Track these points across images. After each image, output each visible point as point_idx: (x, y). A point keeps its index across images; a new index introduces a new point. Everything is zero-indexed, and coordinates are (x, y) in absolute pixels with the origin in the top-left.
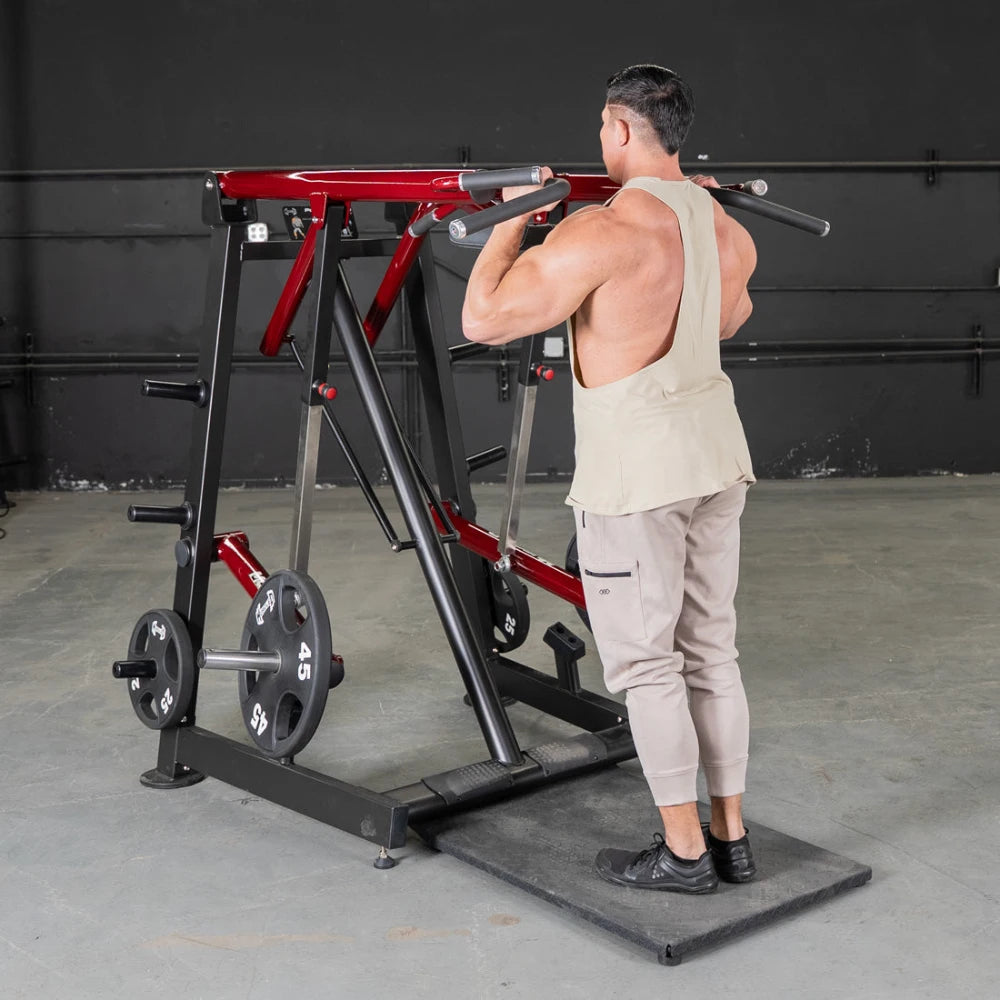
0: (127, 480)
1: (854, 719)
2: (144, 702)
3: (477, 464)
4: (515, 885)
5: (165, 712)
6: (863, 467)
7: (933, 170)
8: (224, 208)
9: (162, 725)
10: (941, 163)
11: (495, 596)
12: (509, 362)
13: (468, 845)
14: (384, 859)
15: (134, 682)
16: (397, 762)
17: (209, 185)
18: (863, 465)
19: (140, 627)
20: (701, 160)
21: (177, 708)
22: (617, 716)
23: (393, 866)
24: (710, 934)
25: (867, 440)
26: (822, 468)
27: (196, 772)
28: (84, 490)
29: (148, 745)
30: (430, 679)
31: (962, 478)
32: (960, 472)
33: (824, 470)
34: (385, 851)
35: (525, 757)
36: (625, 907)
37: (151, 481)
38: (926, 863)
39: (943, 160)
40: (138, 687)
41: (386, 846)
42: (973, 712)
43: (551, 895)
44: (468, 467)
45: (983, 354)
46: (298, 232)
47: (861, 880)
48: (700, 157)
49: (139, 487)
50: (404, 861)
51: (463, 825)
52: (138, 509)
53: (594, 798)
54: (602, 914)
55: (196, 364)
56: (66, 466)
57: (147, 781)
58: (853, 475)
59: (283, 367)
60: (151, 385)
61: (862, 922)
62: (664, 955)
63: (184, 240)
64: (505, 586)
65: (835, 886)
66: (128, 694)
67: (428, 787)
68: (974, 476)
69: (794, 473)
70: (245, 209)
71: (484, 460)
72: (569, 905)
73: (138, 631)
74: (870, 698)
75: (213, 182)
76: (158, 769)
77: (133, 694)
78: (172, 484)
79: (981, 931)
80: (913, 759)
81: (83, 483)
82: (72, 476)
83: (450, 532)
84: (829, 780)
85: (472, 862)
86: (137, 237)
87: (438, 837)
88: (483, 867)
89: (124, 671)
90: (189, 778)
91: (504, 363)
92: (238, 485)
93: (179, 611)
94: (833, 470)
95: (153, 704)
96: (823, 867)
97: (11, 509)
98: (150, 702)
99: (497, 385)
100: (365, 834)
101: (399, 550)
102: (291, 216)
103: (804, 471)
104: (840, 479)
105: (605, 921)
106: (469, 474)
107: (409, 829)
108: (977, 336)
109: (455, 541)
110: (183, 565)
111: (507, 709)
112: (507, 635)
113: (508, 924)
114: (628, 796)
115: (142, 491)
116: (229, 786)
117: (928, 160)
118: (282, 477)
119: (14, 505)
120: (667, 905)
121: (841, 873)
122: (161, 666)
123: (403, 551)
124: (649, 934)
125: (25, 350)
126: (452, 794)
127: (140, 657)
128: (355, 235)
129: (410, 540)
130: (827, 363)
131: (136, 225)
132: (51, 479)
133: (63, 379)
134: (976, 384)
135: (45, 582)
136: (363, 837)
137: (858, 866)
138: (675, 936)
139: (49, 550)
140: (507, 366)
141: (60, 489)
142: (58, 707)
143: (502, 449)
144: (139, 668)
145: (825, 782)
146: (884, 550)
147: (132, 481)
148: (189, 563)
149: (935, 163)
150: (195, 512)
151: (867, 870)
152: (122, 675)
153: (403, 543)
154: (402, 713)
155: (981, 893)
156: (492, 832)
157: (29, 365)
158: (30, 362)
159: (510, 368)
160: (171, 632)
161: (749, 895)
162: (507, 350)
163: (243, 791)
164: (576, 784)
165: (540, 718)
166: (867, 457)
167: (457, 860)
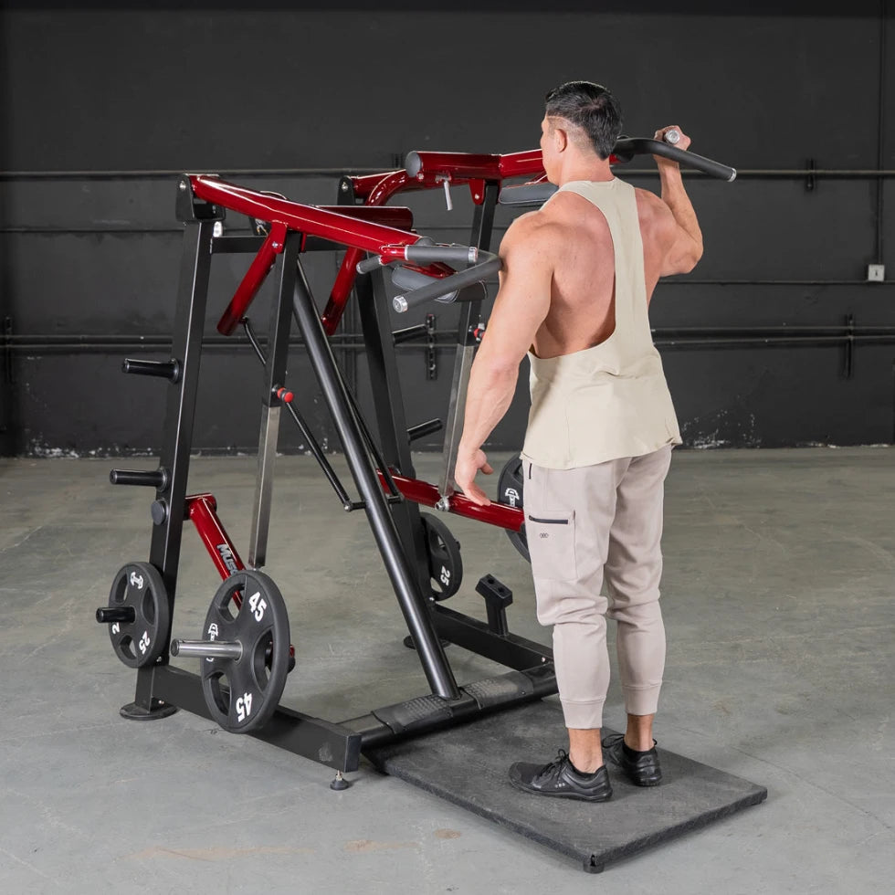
0: (96, 449)
1: (747, 659)
2: (123, 643)
3: (416, 435)
4: (456, 804)
5: (143, 652)
7: (811, 178)
8: (195, 206)
9: (141, 664)
10: (819, 171)
11: (432, 551)
12: (437, 345)
13: (416, 771)
14: (341, 782)
15: (114, 627)
17: (183, 186)
19: (119, 579)
21: (153, 649)
22: (542, 657)
23: (347, 787)
24: (628, 846)
25: (752, 416)
26: (712, 440)
27: (170, 706)
28: (58, 457)
29: (127, 682)
30: (372, 624)
31: (835, 449)
32: (834, 444)
34: (341, 775)
35: (461, 692)
36: (555, 823)
37: (117, 449)
38: (814, 784)
39: (820, 169)
40: (118, 630)
41: (341, 770)
42: (851, 654)
43: (488, 812)
44: (409, 437)
45: (854, 340)
46: (260, 229)
47: (757, 798)
49: (107, 455)
50: (357, 783)
51: (409, 751)
52: (119, 473)
53: (523, 728)
54: (533, 828)
55: (170, 346)
56: (41, 436)
57: (123, 711)
58: (739, 447)
59: (236, 348)
60: (131, 363)
61: (761, 835)
62: (589, 864)
63: (147, 234)
64: (441, 542)
65: (735, 804)
66: (109, 637)
67: (377, 718)
68: (845, 448)
69: (687, 444)
70: (214, 208)
71: (423, 431)
72: (503, 820)
73: (118, 582)
74: (761, 642)
75: (186, 183)
76: (135, 703)
77: (114, 637)
78: (136, 452)
79: (863, 842)
80: (800, 695)
81: (57, 451)
82: (46, 445)
83: (395, 494)
84: (727, 712)
85: (417, 783)
86: (106, 232)
87: (387, 763)
88: (426, 788)
89: (106, 617)
90: (164, 711)
91: (431, 346)
92: (196, 453)
93: (155, 563)
94: (722, 442)
95: (132, 646)
96: (725, 787)
98: (129, 644)
99: (425, 365)
100: (323, 760)
101: (350, 510)
103: (696, 443)
104: (726, 450)
105: (536, 834)
106: (409, 444)
107: (361, 755)
108: (849, 325)
109: (399, 502)
110: (159, 523)
111: (446, 650)
112: (442, 585)
113: (451, 838)
114: (552, 726)
115: (109, 458)
116: (199, 717)
117: (807, 169)
118: (235, 446)
120: (590, 820)
121: (741, 793)
122: (139, 612)
123: (354, 511)
124: (575, 845)
125: (4, 334)
126: (399, 724)
127: (120, 604)
129: (358, 500)
131: (103, 221)
132: (27, 447)
133: (39, 358)
134: (847, 367)
135: (27, 537)
136: (322, 762)
137: (755, 786)
138: (598, 847)
139: (28, 511)
140: (434, 348)
141: (35, 456)
142: (44, 649)
143: (439, 421)
144: (119, 613)
145: (723, 713)
146: (768, 512)
147: (100, 449)
148: (164, 522)
149: (813, 171)
150: (169, 475)
151: (763, 790)
152: (105, 620)
153: (354, 504)
154: (349, 654)
155: (863, 810)
156: (434, 758)
157: (8, 346)
158: (9, 343)
159: (437, 351)
160: (149, 582)
161: (662, 812)
162: (434, 335)
163: (212, 722)
164: (506, 716)
165: (472, 658)
166: (752, 431)
167: (404, 782)
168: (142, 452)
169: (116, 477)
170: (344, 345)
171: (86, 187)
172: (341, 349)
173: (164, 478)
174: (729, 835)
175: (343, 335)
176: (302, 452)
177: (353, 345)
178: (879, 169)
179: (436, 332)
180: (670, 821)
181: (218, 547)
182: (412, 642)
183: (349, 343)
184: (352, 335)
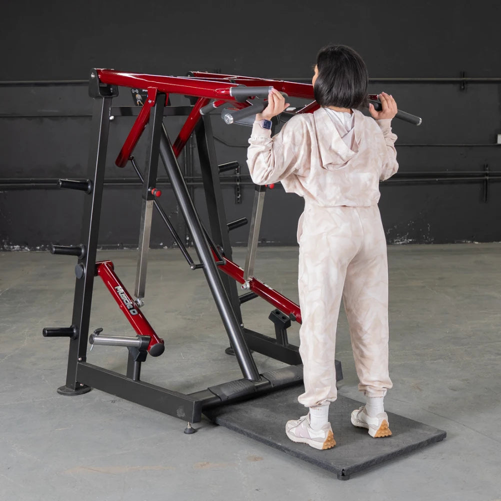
0: (40, 245)
1: (431, 360)
3: (233, 227)
4: (259, 441)
6: (426, 239)
7: (463, 83)
8: (100, 87)
10: (468, 79)
12: (241, 183)
13: (234, 422)
14: (190, 429)
16: (192, 382)
17: (93, 76)
18: (426, 238)
23: (194, 432)
24: (364, 464)
25: (429, 224)
26: (405, 239)
27: (87, 386)
28: (17, 250)
29: (61, 374)
30: (206, 342)
31: (478, 244)
32: (477, 242)
33: (406, 240)
34: (190, 425)
35: (262, 377)
38: (474, 430)
39: (469, 77)
41: (190, 422)
42: (493, 357)
43: (279, 445)
44: (228, 228)
45: (489, 179)
46: (139, 102)
47: (440, 438)
49: (46, 249)
50: (200, 430)
51: (230, 412)
52: (56, 247)
54: (307, 455)
56: (8, 238)
57: (59, 390)
58: (421, 243)
59: (123, 185)
60: (62, 181)
61: (443, 459)
62: (341, 475)
65: (427, 441)
67: (211, 391)
68: (484, 243)
69: (391, 241)
70: (111, 89)
71: (236, 225)
72: (289, 450)
74: (438, 350)
75: (95, 74)
76: (66, 386)
80: (463, 380)
81: (17, 247)
82: (11, 243)
83: (221, 260)
84: (421, 390)
85: (236, 429)
86: (45, 117)
87: (217, 418)
88: (241, 432)
89: (49, 333)
90: (83, 390)
91: (238, 184)
92: (99, 248)
94: (411, 240)
96: (420, 431)
99: (235, 195)
100: (179, 416)
101: (194, 269)
102: (136, 93)
103: (395, 241)
104: (413, 245)
106: (228, 232)
107: (202, 414)
108: (486, 170)
113: (257, 461)
115: (48, 251)
116: (105, 393)
117: (461, 77)
118: (122, 244)
121: (431, 434)
123: (196, 270)
124: (332, 464)
126: (224, 395)
130: (408, 184)
131: (44, 110)
133: (6, 192)
134: (485, 195)
135: (1, 294)
136: (178, 417)
137: (439, 431)
138: (346, 465)
139: (1, 280)
141: (4, 250)
142: (11, 356)
143: (246, 219)
145: (418, 391)
146: (441, 279)
147: (43, 246)
148: (83, 277)
149: (464, 79)
150: (86, 249)
151: (443, 433)
152: (48, 335)
153: (196, 265)
154: (193, 358)
156: (247, 415)
159: (241, 187)
162: (240, 177)
163: (113, 396)
164: (288, 391)
165: (266, 360)
166: (428, 234)
167: (228, 429)
169: (54, 249)
171: (33, 90)
173: (83, 251)
175: (186, 177)
176: (162, 247)
179: (241, 175)
180: (388, 450)
181: (116, 288)
183: (190, 182)
184: (191, 177)
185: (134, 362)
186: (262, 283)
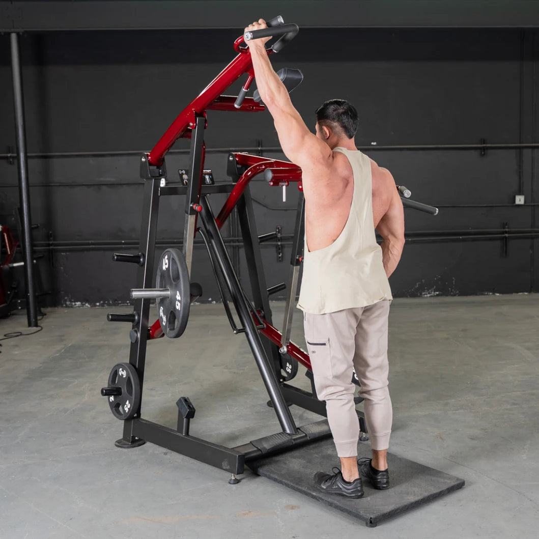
0: (99, 302)
1: (453, 411)
2: (116, 407)
3: (272, 291)
4: (296, 490)
5: (127, 411)
6: (452, 291)
7: (484, 149)
8: (150, 170)
9: (126, 418)
12: (283, 243)
13: (274, 473)
14: (234, 480)
15: (111, 398)
16: (237, 434)
17: (143, 160)
19: (113, 373)
20: (373, 145)
21: (132, 409)
23: (238, 483)
24: (390, 512)
25: (454, 278)
27: (142, 440)
28: (79, 307)
29: (118, 427)
30: (250, 395)
31: (498, 296)
32: (498, 293)
33: (433, 293)
34: (234, 476)
35: (299, 430)
37: (111, 302)
38: (490, 478)
39: (489, 144)
40: (113, 400)
41: (234, 473)
42: (509, 407)
43: (314, 495)
44: (268, 293)
45: (508, 236)
46: (186, 182)
47: (459, 486)
48: (372, 143)
49: (105, 305)
50: (243, 480)
51: (270, 463)
52: (112, 315)
53: (332, 449)
54: (338, 504)
55: (138, 246)
56: (70, 296)
57: (117, 443)
58: (446, 295)
59: (174, 246)
60: (117, 256)
61: (461, 506)
62: (369, 522)
63: (124, 186)
65: (448, 489)
67: (253, 445)
68: (505, 295)
69: (419, 294)
70: (161, 171)
71: (275, 290)
72: (323, 500)
74: (460, 401)
75: (145, 158)
76: (123, 439)
77: (111, 403)
78: (121, 303)
80: (482, 429)
81: (78, 303)
82: (73, 300)
83: (261, 324)
84: (443, 439)
85: (275, 480)
86: (103, 185)
87: (259, 469)
88: (281, 482)
89: (106, 393)
90: (138, 443)
91: (279, 243)
93: (132, 363)
94: (437, 293)
95: (121, 408)
96: (442, 480)
97: (44, 316)
98: (119, 407)
99: (276, 254)
100: (224, 468)
101: (237, 333)
102: (183, 174)
103: (423, 293)
104: (441, 297)
105: (340, 507)
106: (268, 297)
107: (245, 465)
108: (506, 228)
109: (264, 328)
110: (134, 342)
111: (290, 408)
112: (287, 373)
113: (294, 509)
115: (106, 307)
116: (158, 446)
117: (481, 144)
119: (45, 314)
121: (450, 483)
122: (124, 390)
123: (239, 334)
124: (361, 512)
125: (49, 240)
126: (265, 448)
127: (114, 386)
128: (213, 183)
129: (242, 328)
130: (434, 242)
131: (101, 179)
132: (62, 302)
133: (68, 253)
134: (505, 251)
135: (63, 351)
136: (224, 470)
137: (458, 479)
138: (374, 513)
139: (63, 336)
140: (281, 245)
141: (67, 306)
142: (73, 411)
143: (284, 285)
144: (113, 391)
145: (440, 440)
146: (464, 330)
147: (102, 302)
148: (136, 342)
149: (485, 145)
150: (139, 316)
151: (462, 481)
152: (106, 395)
153: (239, 330)
154: (237, 411)
155: (517, 491)
156: (284, 466)
157: (51, 247)
158: (51, 246)
160: (129, 374)
161: (408, 494)
162: (281, 238)
163: (164, 448)
164: (323, 443)
165: (304, 411)
166: (454, 287)
167: (268, 479)
168: (123, 303)
169: (110, 317)
170: (232, 244)
171: (92, 161)
172: (230, 246)
173: (136, 318)
174: (445, 505)
175: (231, 238)
176: (210, 302)
177: (237, 244)
178: (520, 143)
179: (283, 235)
180: (412, 499)
182: (271, 404)
183: (235, 242)
184: (236, 238)
185: (183, 419)
186: (298, 347)
